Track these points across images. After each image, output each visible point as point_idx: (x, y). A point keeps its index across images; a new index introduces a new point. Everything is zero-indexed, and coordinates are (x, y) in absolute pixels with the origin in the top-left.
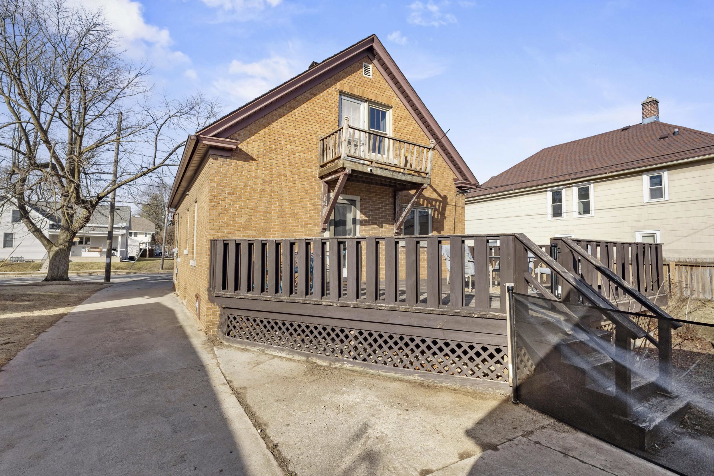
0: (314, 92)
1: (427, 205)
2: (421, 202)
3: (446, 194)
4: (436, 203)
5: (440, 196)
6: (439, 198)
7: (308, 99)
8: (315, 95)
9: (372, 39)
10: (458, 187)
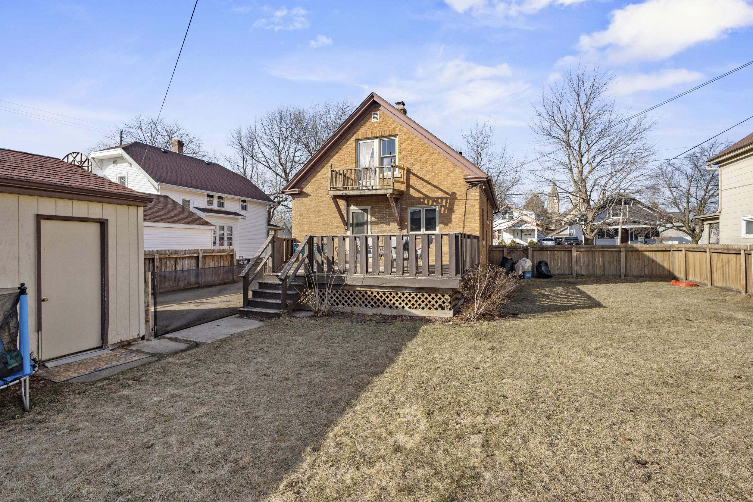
0: (339, 146)
1: (432, 203)
2: (426, 202)
3: (454, 191)
4: (442, 200)
5: (447, 193)
6: (446, 196)
7: (337, 152)
8: (340, 149)
9: (372, 96)
10: (468, 182)
